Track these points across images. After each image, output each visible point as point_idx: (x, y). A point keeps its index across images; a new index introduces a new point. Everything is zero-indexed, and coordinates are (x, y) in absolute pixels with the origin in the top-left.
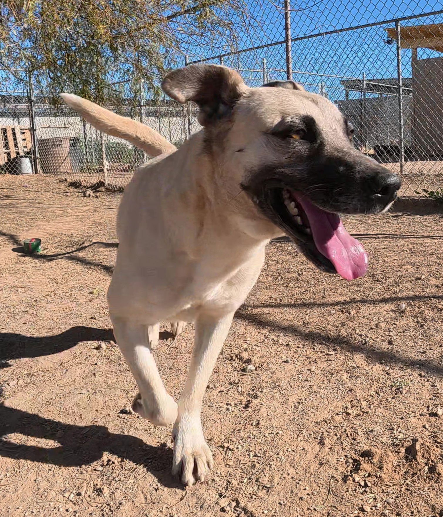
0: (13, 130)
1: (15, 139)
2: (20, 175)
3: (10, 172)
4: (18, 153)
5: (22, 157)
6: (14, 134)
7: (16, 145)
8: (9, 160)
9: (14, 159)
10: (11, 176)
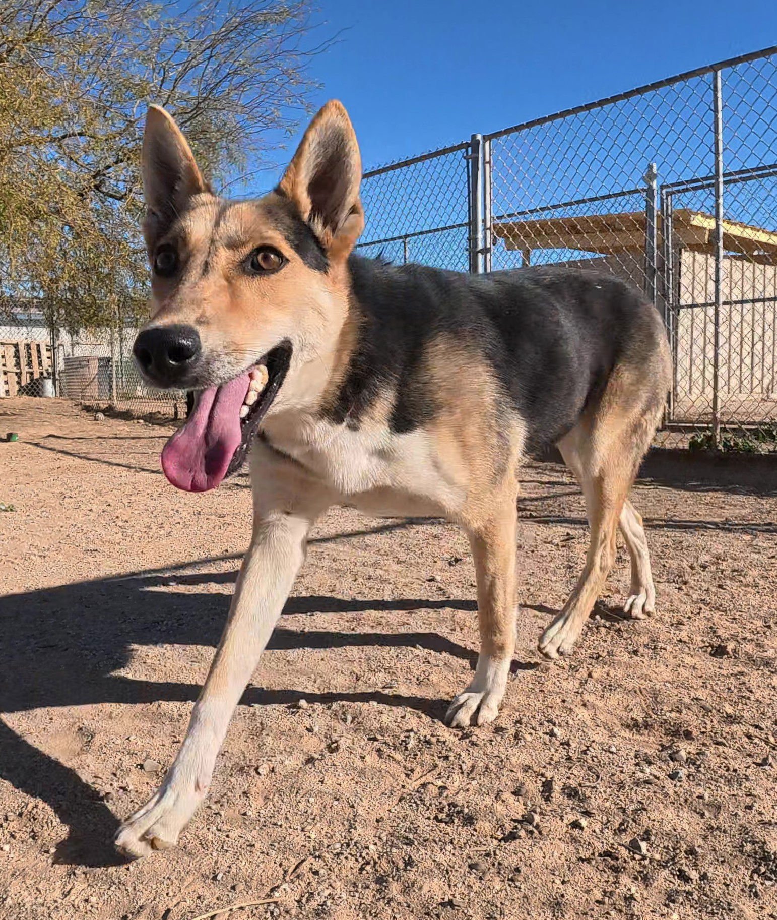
0: (38, 346)
1: (39, 357)
2: (38, 398)
3: (27, 393)
4: (42, 373)
5: (45, 378)
6: (39, 351)
7: (40, 364)
8: (32, 380)
9: (37, 380)
10: (27, 397)
